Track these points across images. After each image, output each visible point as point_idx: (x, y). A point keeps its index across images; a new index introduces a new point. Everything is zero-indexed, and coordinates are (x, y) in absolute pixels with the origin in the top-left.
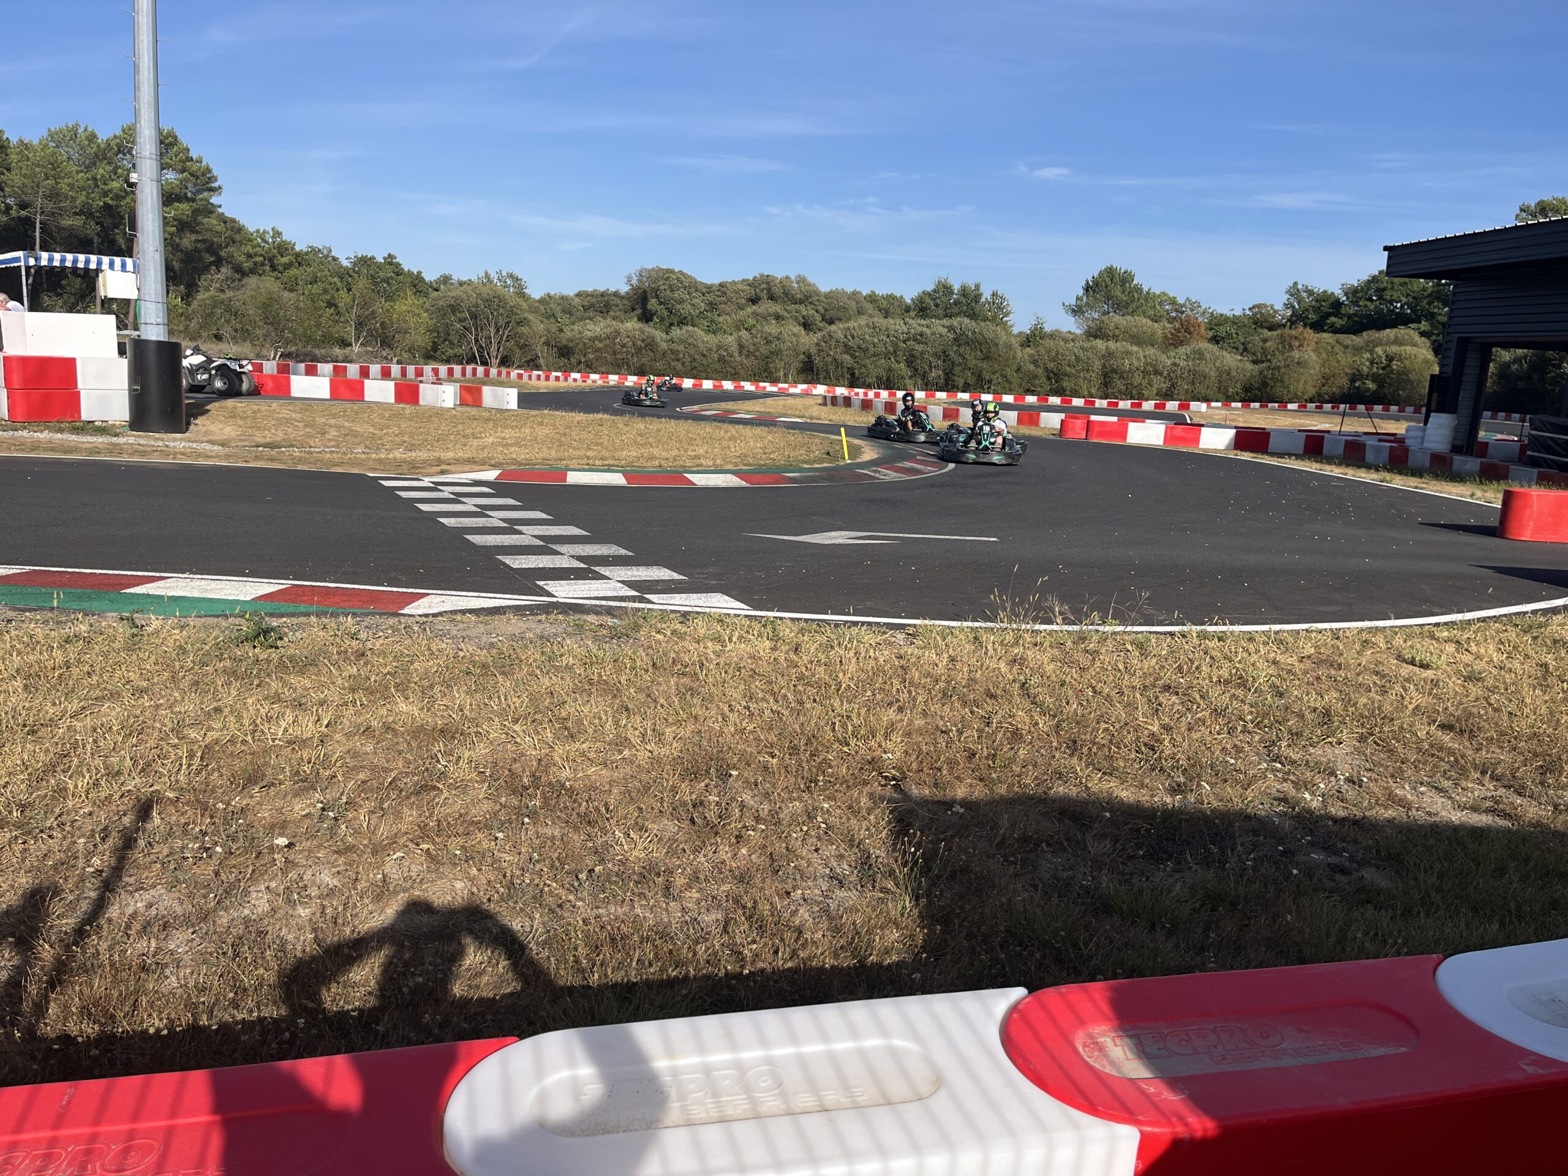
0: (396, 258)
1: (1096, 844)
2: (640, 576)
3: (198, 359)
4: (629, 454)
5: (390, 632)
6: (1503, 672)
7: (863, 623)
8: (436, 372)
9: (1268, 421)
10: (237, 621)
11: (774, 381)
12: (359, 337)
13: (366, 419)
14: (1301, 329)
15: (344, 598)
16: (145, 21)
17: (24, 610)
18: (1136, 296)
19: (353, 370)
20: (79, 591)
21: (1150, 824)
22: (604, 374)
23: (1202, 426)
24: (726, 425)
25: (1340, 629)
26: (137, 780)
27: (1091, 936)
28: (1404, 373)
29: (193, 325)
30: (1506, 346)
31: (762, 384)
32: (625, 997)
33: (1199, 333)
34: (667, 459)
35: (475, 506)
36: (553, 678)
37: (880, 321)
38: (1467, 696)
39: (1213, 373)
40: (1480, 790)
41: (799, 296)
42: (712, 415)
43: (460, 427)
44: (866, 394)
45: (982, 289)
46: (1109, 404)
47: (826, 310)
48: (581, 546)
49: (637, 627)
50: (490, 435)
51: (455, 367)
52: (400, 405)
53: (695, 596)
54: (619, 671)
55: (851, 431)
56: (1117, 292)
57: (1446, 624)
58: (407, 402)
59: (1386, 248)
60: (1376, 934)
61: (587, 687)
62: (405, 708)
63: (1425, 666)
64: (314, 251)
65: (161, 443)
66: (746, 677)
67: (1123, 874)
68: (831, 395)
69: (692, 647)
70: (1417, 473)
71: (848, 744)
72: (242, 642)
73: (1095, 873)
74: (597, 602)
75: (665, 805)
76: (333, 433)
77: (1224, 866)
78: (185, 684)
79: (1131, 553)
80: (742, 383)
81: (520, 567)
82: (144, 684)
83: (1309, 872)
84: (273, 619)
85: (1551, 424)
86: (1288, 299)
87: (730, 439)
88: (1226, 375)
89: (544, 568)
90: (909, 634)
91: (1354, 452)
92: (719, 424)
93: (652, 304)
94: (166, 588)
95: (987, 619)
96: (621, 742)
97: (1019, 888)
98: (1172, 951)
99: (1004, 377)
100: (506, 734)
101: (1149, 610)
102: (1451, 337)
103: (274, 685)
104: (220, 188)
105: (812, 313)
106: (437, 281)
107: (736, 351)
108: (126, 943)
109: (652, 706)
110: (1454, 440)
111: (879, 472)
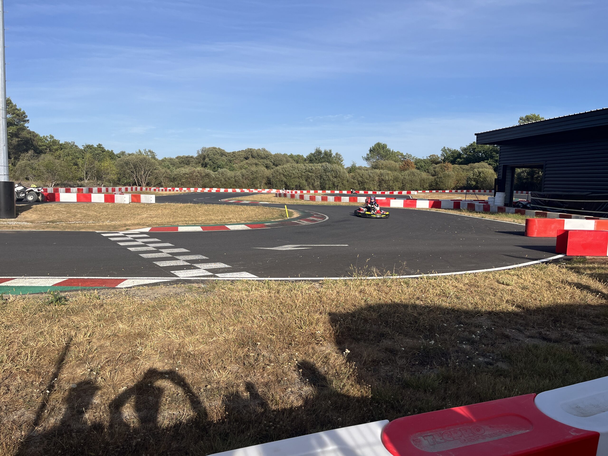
0: (102, 145)
1: (400, 361)
2: (212, 267)
3: (21, 188)
4: (202, 219)
5: (113, 295)
6: (535, 285)
7: (303, 280)
8: (120, 189)
9: (439, 197)
10: (47, 295)
11: (256, 188)
12: (87, 177)
13: (93, 209)
14: (447, 163)
15: (91, 283)
16: (0, 56)
18: (388, 153)
19: (85, 189)
21: (419, 351)
22: (189, 188)
23: (416, 200)
24: (240, 206)
25: (476, 273)
26: (10, 364)
27: (403, 397)
28: (485, 178)
29: (17, 174)
30: (519, 167)
31: (251, 190)
32: (225, 439)
33: (412, 166)
34: (218, 220)
35: (142, 242)
36: (182, 310)
37: (296, 165)
38: (524, 295)
39: (418, 180)
40: (533, 330)
41: (263, 156)
42: (233, 202)
43: (132, 211)
44: (292, 192)
45: (332, 152)
46: (382, 193)
47: (274, 161)
48: (187, 256)
49: (214, 288)
50: (145, 213)
52: (107, 203)
53: (235, 273)
54: (209, 305)
55: (289, 207)
56: (382, 152)
57: (512, 269)
58: (109, 202)
59: (475, 134)
60: (506, 387)
61: (196, 313)
62: (122, 326)
63: (508, 285)
64: (67, 143)
65: (5, 223)
66: (260, 305)
67: (411, 372)
68: (279, 193)
69: (237, 294)
70: (493, 213)
71: (302, 328)
72: (50, 304)
73: (401, 372)
74: (196, 278)
75: (232, 358)
76: (79, 215)
77: (448, 366)
78: (27, 323)
80: (244, 190)
81: (163, 266)
82: (9, 323)
83: (479, 365)
84: (63, 293)
85: (538, 194)
86: (442, 153)
87: (242, 211)
88: (423, 181)
89: (173, 266)
90: (320, 284)
91: (471, 207)
92: (237, 206)
93: (207, 160)
94: (15, 283)
95: (349, 276)
96: (212, 334)
97: (374, 380)
98: (434, 400)
99: (343, 184)
100: (165, 334)
101: (408, 269)
102: (500, 165)
103: (65, 321)
104: (28, 120)
105: (269, 162)
106: (119, 154)
107: (240, 177)
108: (11, 434)
109: (223, 318)
110: (505, 201)
111: (301, 221)
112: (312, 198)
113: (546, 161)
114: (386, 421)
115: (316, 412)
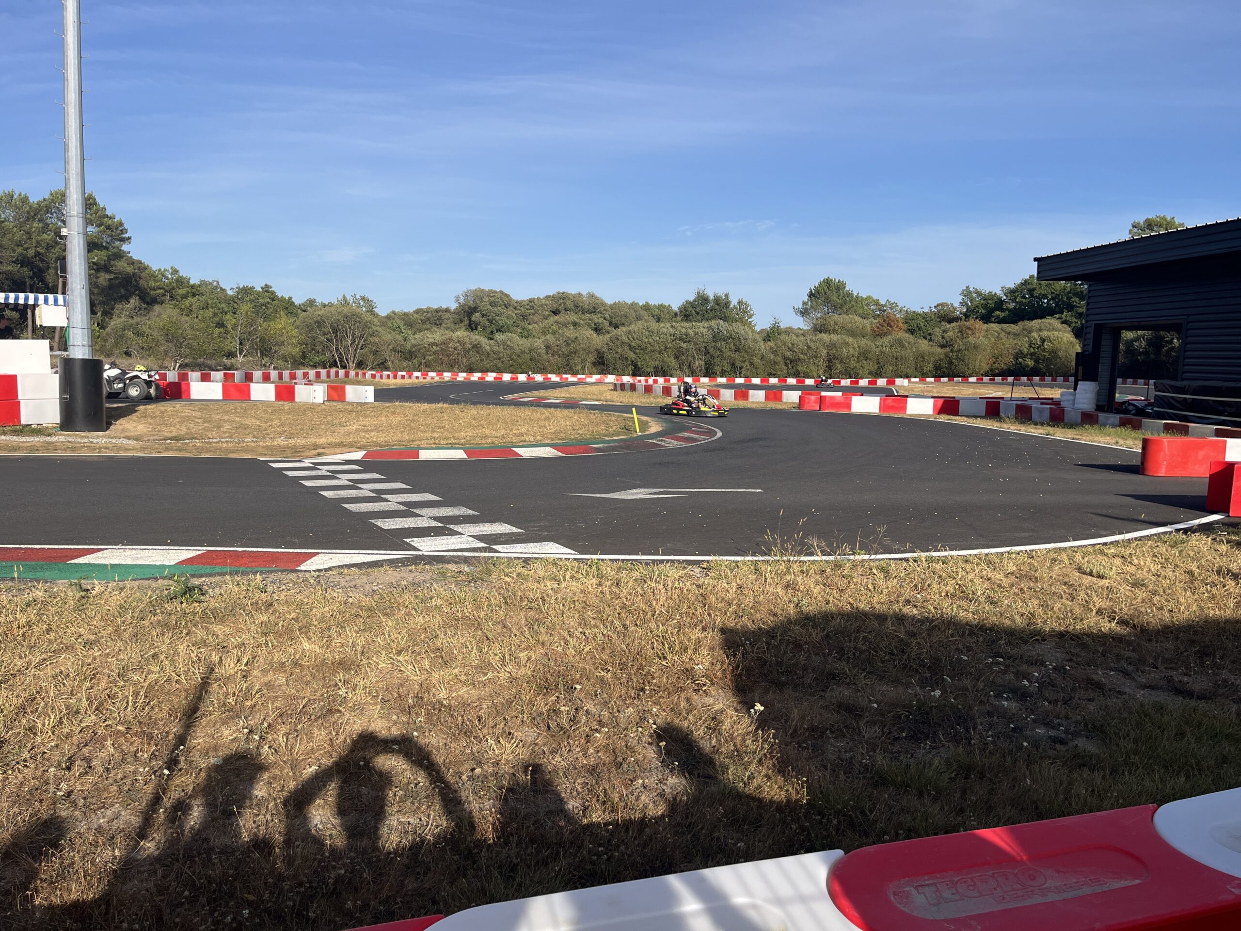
0: (271, 287)
1: (868, 730)
2: (486, 531)
3: (115, 372)
4: (466, 434)
5: (291, 585)
6: (1160, 579)
7: (668, 561)
8: (305, 375)
9: (955, 391)
10: (166, 582)
11: (575, 373)
12: (242, 350)
13: (254, 415)
14: (972, 321)
15: (252, 560)
16: (73, 111)
18: (848, 299)
19: (238, 375)
20: (33, 563)
21: (908, 712)
22: (440, 372)
23: (907, 396)
24: (541, 409)
25: (1033, 551)
26: (93, 717)
27: (875, 804)
28: (1054, 352)
29: (108, 345)
30: (1131, 328)
31: (564, 376)
32: (509, 876)
33: (898, 326)
34: (497, 437)
35: (348, 480)
36: (426, 616)
37: (654, 325)
38: (1136, 599)
39: (912, 357)
40: (1155, 672)
41: (587, 307)
42: (528, 402)
43: (329, 418)
44: (646, 381)
45: (730, 299)
47: (611, 317)
48: (436, 509)
49: (489, 573)
50: (354, 423)
51: (321, 370)
52: (280, 403)
53: (532, 544)
54: (479, 608)
55: (641, 410)
56: (834, 297)
57: (1112, 543)
58: (284, 400)
59: (1035, 259)
60: (1093, 791)
61: (453, 623)
62: (308, 646)
63: (1101, 577)
64: (203, 283)
65: (86, 440)
66: (580, 609)
67: (892, 753)
68: (620, 382)
69: (534, 586)
70: (1071, 426)
71: (665, 658)
72: (171, 600)
73: (871, 753)
74: (455, 554)
75: (525, 716)
76: (227, 427)
77: (970, 742)
78: (126, 636)
79: (866, 497)
80: (549, 376)
81: (389, 528)
82: (92, 637)
83: (1036, 744)
84: (196, 579)
85: (1171, 386)
86: (963, 299)
87: (546, 419)
88: (921, 356)
89: (409, 528)
90: (704, 568)
91: (1023, 412)
92: (535, 408)
93: (477, 316)
94: (104, 558)
95: (765, 554)
96: (485, 666)
97: (813, 768)
98: (939, 813)
99: (752, 364)
100: (392, 664)
101: (887, 542)
102: (1089, 324)
103: (200, 633)
104: (129, 238)
105: (601, 320)
106: (305, 304)
107: (543, 352)
108: (94, 853)
109: (507, 635)
110: (1097, 401)
111: (665, 441)
113: (1188, 315)
114: (838, 853)
115: (693, 828)
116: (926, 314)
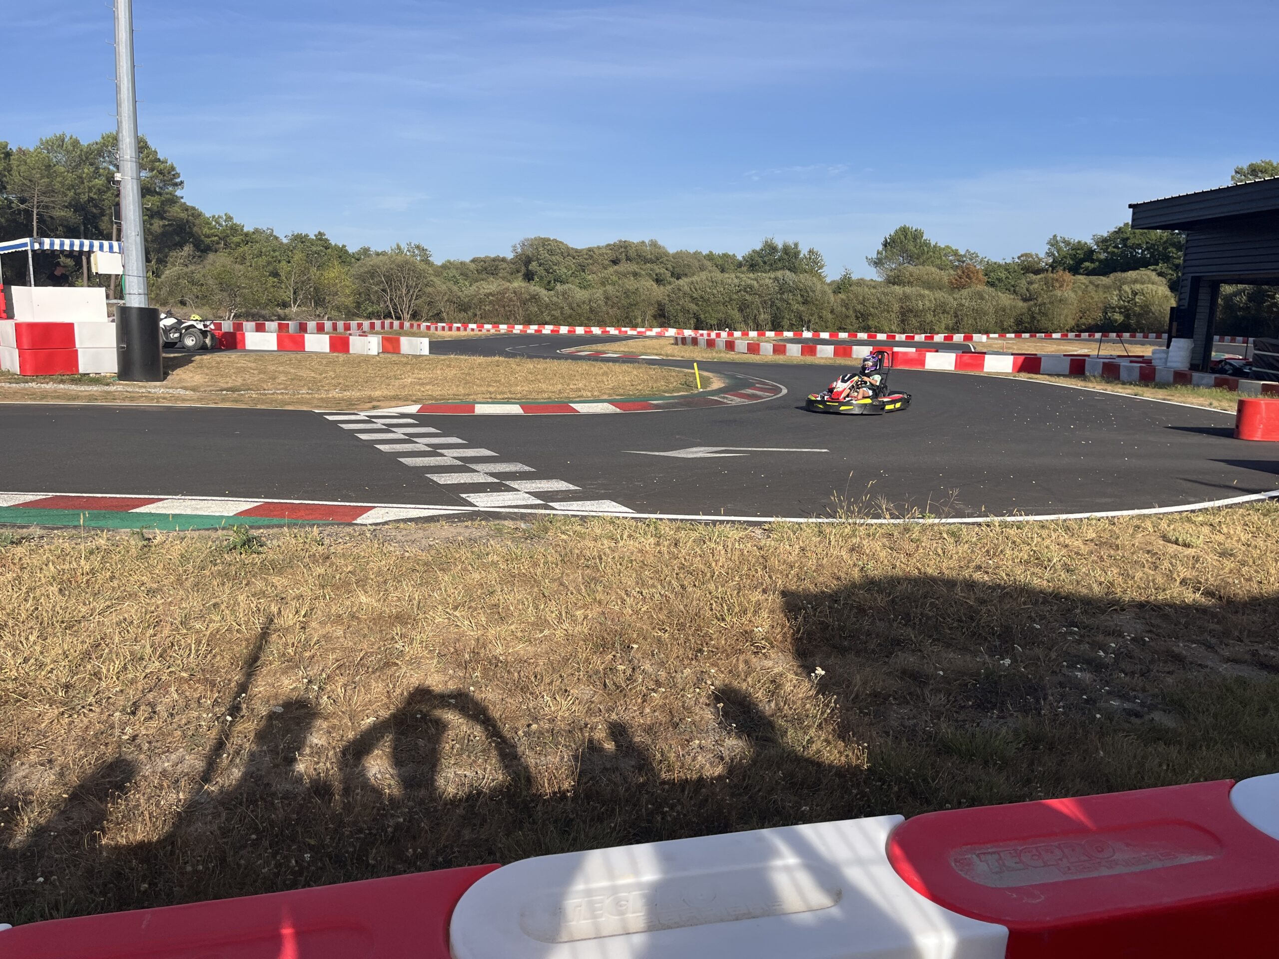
0: (325, 235)
1: (933, 697)
2: (543, 488)
3: (170, 321)
4: (522, 389)
5: (348, 538)
6: (1250, 549)
7: (728, 522)
8: (360, 326)
9: (1037, 348)
10: (225, 533)
11: (634, 327)
12: (296, 300)
13: (308, 366)
14: (1061, 273)
15: (307, 512)
16: (124, 51)
17: (53, 529)
18: (926, 249)
19: (292, 325)
20: (95, 511)
21: (975, 680)
22: (496, 324)
23: (985, 353)
24: (599, 363)
25: (1114, 517)
26: (157, 664)
27: (937, 772)
28: (1146, 306)
29: (163, 293)
30: (1230, 282)
31: (623, 329)
32: (564, 830)
33: (977, 278)
34: (554, 392)
35: (404, 434)
36: (482, 572)
37: (719, 276)
38: (1223, 569)
39: (992, 310)
40: (1239, 645)
41: (649, 256)
42: (586, 355)
43: (384, 370)
44: (709, 335)
45: (800, 247)
46: (907, 337)
47: (673, 268)
48: (492, 465)
49: (546, 530)
50: (409, 376)
51: (375, 321)
52: (335, 354)
53: (589, 502)
54: (536, 565)
55: (703, 366)
56: (911, 246)
57: (1200, 510)
58: (339, 351)
59: (1130, 206)
60: (1168, 765)
61: (510, 579)
62: (365, 599)
63: (1187, 545)
64: (256, 231)
65: (144, 390)
66: (638, 569)
67: (957, 721)
68: (681, 336)
69: (591, 544)
70: (1162, 385)
71: (724, 620)
72: (231, 550)
73: (935, 721)
74: (511, 510)
75: (581, 673)
76: (282, 378)
77: (1039, 713)
78: (188, 584)
79: (937, 459)
80: (608, 329)
81: (445, 483)
82: (155, 586)
83: (1109, 716)
84: (254, 530)
85: (1271, 345)
86: (1049, 249)
87: (605, 374)
88: (1001, 311)
89: (465, 483)
90: (765, 530)
91: (1111, 371)
92: (593, 363)
93: (534, 266)
94: (165, 508)
95: (829, 516)
96: (541, 623)
97: (874, 734)
98: (1004, 783)
99: (820, 317)
100: (449, 619)
101: (960, 505)
102: (1186, 277)
103: (259, 584)
104: (182, 182)
105: (663, 271)
106: (359, 253)
107: (601, 303)
108: (159, 796)
109: (564, 593)
110: (1192, 359)
111: (727, 398)
112: (753, 348)
114: (899, 818)
115: (750, 790)
116: (1009, 264)
